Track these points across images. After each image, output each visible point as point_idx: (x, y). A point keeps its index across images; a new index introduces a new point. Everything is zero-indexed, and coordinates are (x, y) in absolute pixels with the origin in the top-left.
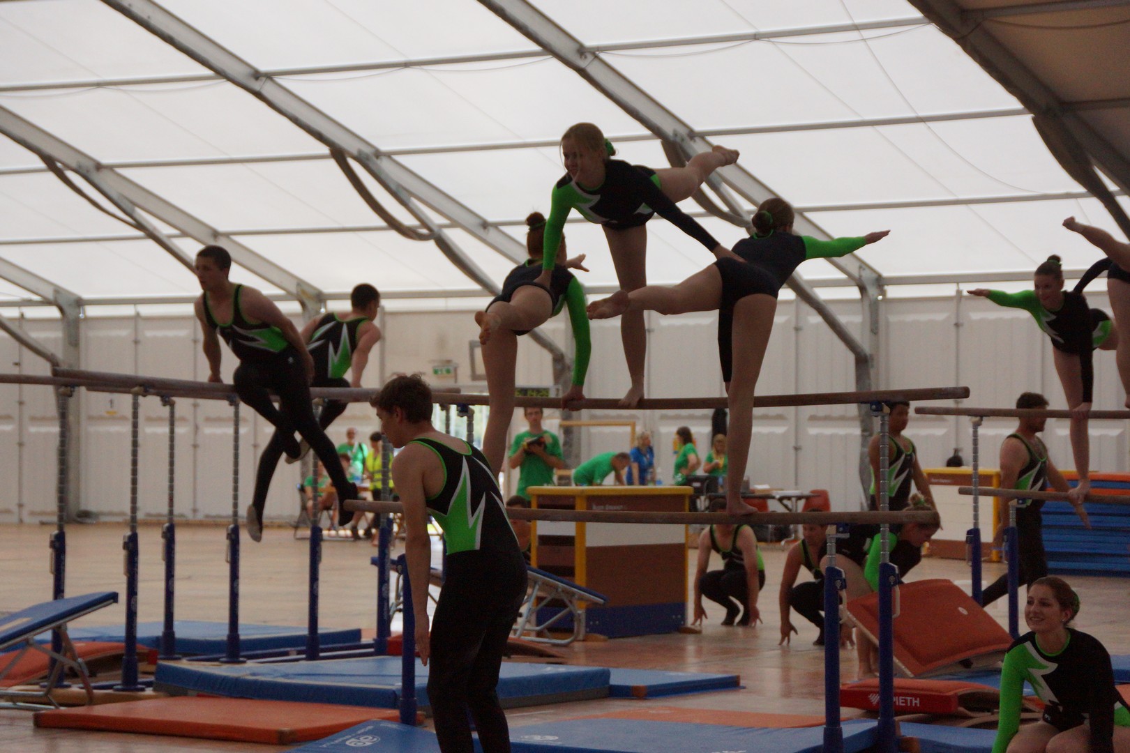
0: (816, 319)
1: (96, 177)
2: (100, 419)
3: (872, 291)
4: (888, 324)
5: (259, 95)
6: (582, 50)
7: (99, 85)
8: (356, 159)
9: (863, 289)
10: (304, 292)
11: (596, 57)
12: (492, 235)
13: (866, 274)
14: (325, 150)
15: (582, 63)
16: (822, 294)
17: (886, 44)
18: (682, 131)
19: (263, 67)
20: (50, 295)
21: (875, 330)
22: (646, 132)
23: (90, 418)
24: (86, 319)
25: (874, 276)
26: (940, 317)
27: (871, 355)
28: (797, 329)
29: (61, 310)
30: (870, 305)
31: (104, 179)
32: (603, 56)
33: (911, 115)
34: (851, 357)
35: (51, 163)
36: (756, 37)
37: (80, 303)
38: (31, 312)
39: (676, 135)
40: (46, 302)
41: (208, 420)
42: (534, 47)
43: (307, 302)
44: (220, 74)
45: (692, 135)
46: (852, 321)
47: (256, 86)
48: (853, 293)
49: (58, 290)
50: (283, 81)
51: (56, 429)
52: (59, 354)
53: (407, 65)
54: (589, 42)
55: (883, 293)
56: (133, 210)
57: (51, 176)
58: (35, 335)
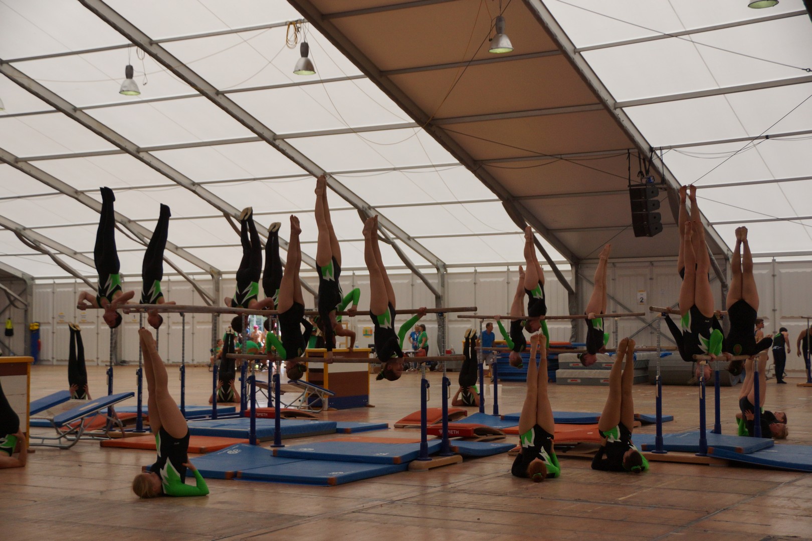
0: (420, 281)
1: (129, 225)
2: (130, 323)
3: (442, 270)
4: (448, 282)
5: (194, 192)
7: (130, 188)
8: (233, 216)
9: (438, 269)
10: (212, 271)
11: (331, 176)
13: (439, 263)
14: (222, 214)
16: (422, 271)
17: (445, 173)
18: (366, 206)
19: (196, 181)
21: (443, 285)
22: (352, 206)
24: (124, 282)
25: (443, 264)
26: (468, 280)
27: (442, 296)
28: (412, 285)
30: (441, 276)
32: (333, 176)
33: (455, 201)
34: (434, 296)
36: (394, 169)
39: (363, 207)
41: (174, 323)
42: (307, 173)
43: (214, 275)
44: (179, 183)
45: (370, 207)
46: (434, 282)
47: (194, 188)
48: (435, 271)
50: (203, 186)
53: (254, 179)
54: (328, 171)
55: (446, 271)
56: (143, 238)
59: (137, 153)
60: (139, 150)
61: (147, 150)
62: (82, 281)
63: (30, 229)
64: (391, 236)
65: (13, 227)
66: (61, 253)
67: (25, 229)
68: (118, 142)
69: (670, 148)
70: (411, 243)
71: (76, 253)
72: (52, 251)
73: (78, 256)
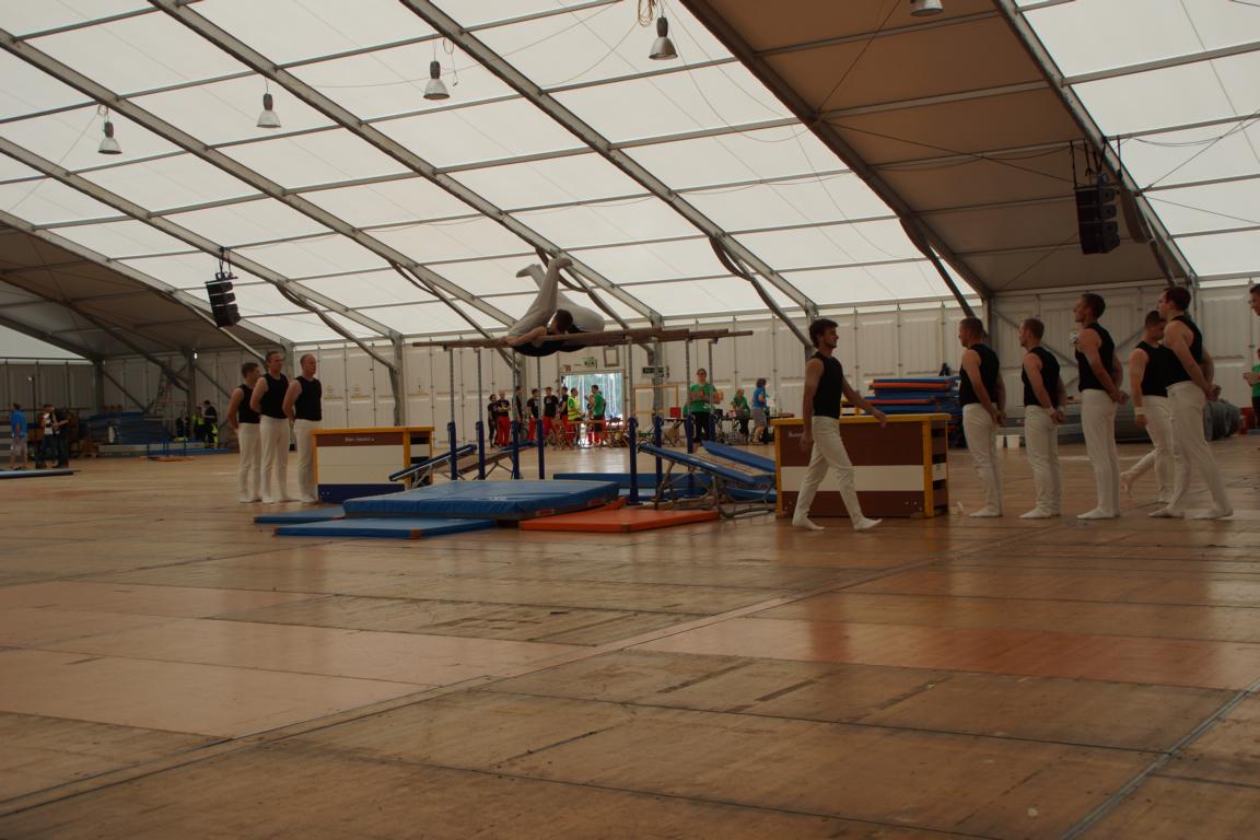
0: (785, 328)
1: (417, 270)
2: (414, 394)
3: (812, 312)
5: (501, 222)
6: (670, 192)
8: (550, 254)
9: (807, 312)
11: (678, 196)
12: (616, 291)
13: (809, 304)
14: (533, 249)
15: (671, 199)
16: (790, 315)
17: (831, 182)
18: (720, 232)
19: (503, 209)
20: (388, 334)
22: (702, 233)
23: (410, 395)
25: (813, 305)
29: (393, 341)
31: (419, 271)
32: (681, 195)
33: (844, 219)
34: (803, 346)
35: (394, 265)
36: (761, 182)
37: (402, 337)
38: (377, 343)
39: (716, 234)
40: (386, 337)
41: (469, 392)
42: (648, 192)
44: (484, 213)
45: (724, 234)
47: (501, 218)
48: (803, 314)
49: (391, 331)
50: (513, 215)
51: (392, 401)
52: (393, 363)
53: (579, 204)
54: (673, 188)
56: (434, 287)
57: (394, 271)
58: (382, 354)
59: (433, 175)
60: (436, 171)
61: (444, 171)
62: (356, 345)
63: (294, 281)
64: (752, 271)
65: (275, 278)
66: (332, 310)
67: (288, 281)
68: (410, 162)
69: (1130, 136)
70: (774, 278)
71: (347, 309)
72: (321, 308)
73: (350, 314)
